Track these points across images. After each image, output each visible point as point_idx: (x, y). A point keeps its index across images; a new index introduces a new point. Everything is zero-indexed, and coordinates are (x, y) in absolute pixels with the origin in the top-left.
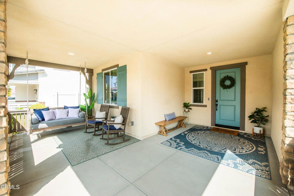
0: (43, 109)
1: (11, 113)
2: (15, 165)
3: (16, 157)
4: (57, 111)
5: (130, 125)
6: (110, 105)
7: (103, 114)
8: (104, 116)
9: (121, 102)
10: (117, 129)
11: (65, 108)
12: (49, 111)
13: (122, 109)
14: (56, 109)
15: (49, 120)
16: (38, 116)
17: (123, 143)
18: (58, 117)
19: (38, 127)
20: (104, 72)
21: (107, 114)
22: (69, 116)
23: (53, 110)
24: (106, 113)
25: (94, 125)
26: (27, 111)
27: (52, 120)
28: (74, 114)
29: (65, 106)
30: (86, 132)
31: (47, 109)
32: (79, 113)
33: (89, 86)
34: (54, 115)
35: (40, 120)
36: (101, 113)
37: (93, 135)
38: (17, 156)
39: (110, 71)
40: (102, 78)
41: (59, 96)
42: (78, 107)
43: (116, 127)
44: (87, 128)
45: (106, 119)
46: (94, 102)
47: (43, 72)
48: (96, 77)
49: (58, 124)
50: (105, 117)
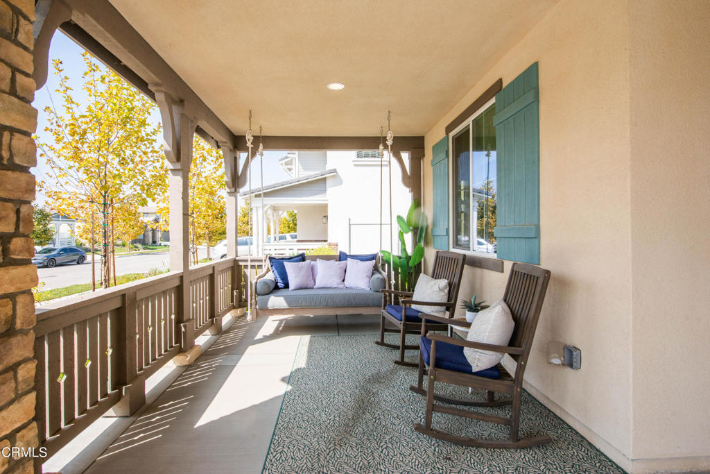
0: (290, 259)
1: (241, 263)
2: (172, 402)
3: (197, 375)
4: (319, 264)
5: (557, 361)
6: (465, 255)
7: (436, 288)
8: (442, 297)
9: (513, 240)
10: (475, 369)
11: (342, 257)
12: (303, 263)
13: (513, 273)
14: (318, 260)
15: (298, 287)
16: (278, 276)
17: (506, 447)
18: (320, 282)
19: (267, 304)
20: (452, 134)
21: (453, 289)
22: (347, 283)
23: (312, 262)
24: (450, 285)
25: (400, 325)
26: (261, 261)
27: (306, 288)
28: (359, 279)
29: (341, 252)
30: (382, 343)
31: (300, 257)
32: (373, 274)
33: (412, 191)
34: (313, 275)
35: (281, 285)
36: (434, 281)
37: (396, 362)
38: (202, 374)
39: (469, 121)
40: (447, 156)
41: (352, 226)
42: (373, 257)
43: (469, 360)
44: (385, 330)
45: (450, 306)
46: (426, 243)
47: (335, 174)
48: (431, 158)
49: (312, 303)
50: (445, 300)
